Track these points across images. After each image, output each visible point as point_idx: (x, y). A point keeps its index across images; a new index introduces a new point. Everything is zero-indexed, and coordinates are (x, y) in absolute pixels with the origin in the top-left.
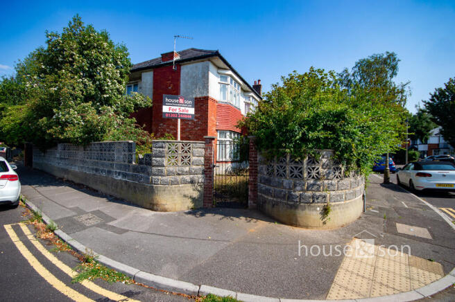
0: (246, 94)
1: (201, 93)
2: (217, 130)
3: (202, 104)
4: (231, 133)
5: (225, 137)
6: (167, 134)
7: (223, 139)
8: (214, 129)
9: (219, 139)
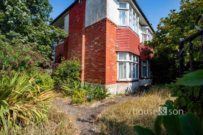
0: (143, 27)
1: (100, 17)
2: (117, 52)
3: (101, 27)
4: (130, 56)
5: (125, 59)
6: (74, 58)
7: (123, 60)
8: (114, 51)
9: (119, 60)
